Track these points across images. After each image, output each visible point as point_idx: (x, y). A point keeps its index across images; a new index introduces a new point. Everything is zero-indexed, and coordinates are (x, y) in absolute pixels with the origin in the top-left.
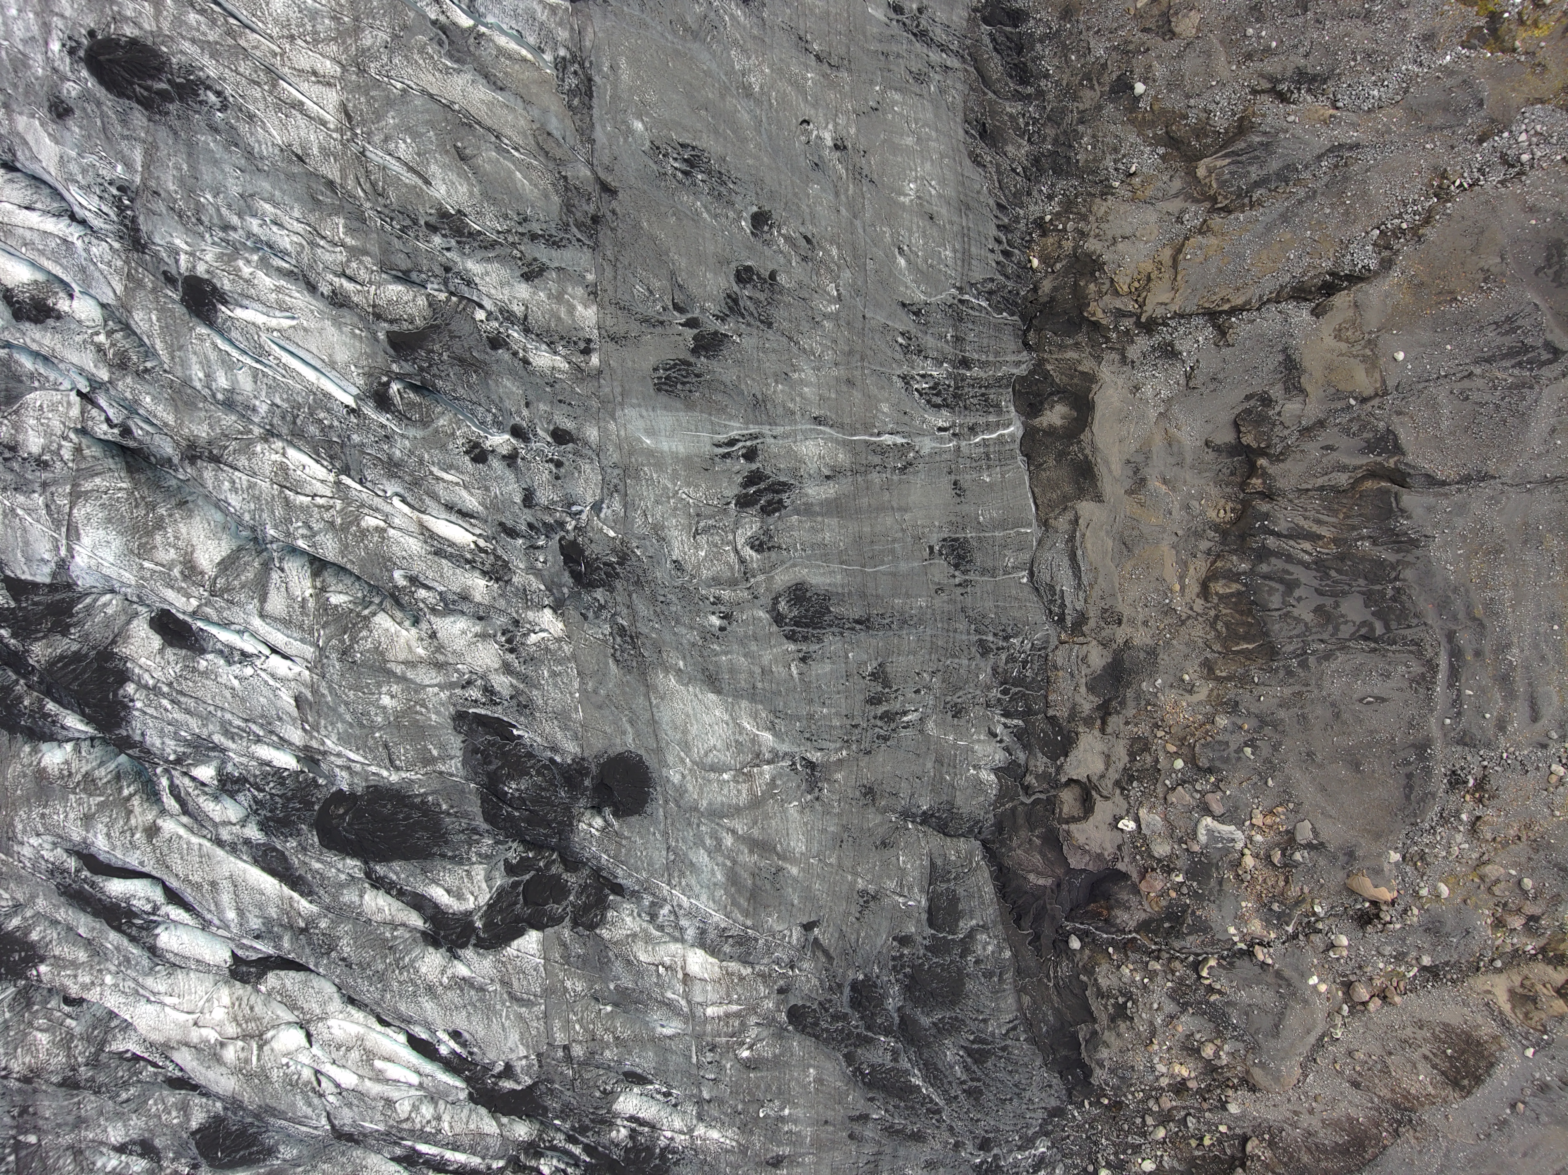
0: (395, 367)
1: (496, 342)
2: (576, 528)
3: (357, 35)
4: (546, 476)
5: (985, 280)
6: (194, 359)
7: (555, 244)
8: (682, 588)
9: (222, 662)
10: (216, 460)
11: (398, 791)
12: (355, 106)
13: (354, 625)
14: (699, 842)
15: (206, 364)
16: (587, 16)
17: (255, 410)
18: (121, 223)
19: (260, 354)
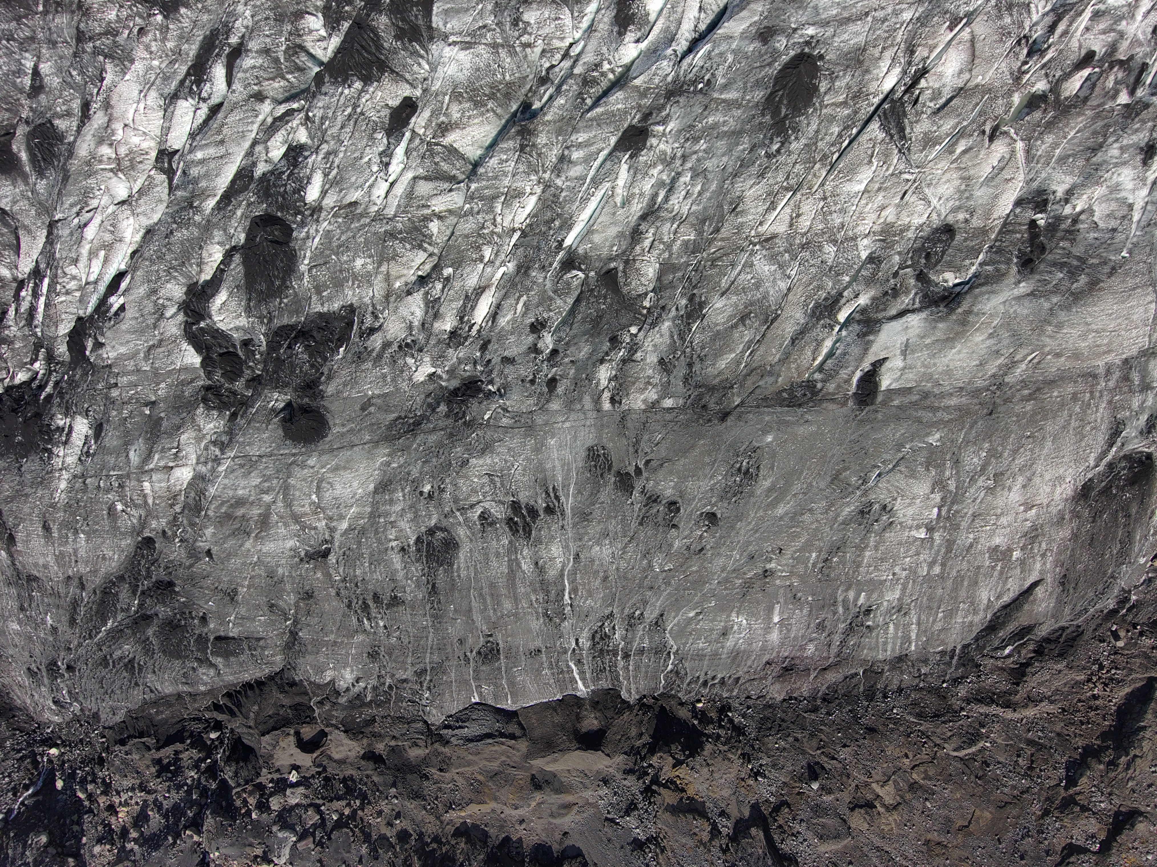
0: (593, 274)
1: (614, 341)
2: (490, 392)
4: (523, 373)
5: (685, 669)
6: (591, 135)
7: (686, 380)
8: (449, 466)
9: (381, 149)
10: (522, 149)
11: (294, 271)
12: (777, 243)
13: (413, 239)
14: (267, 479)
15: (587, 144)
16: (844, 404)
17: (558, 176)
18: (684, 82)
19: (596, 182)
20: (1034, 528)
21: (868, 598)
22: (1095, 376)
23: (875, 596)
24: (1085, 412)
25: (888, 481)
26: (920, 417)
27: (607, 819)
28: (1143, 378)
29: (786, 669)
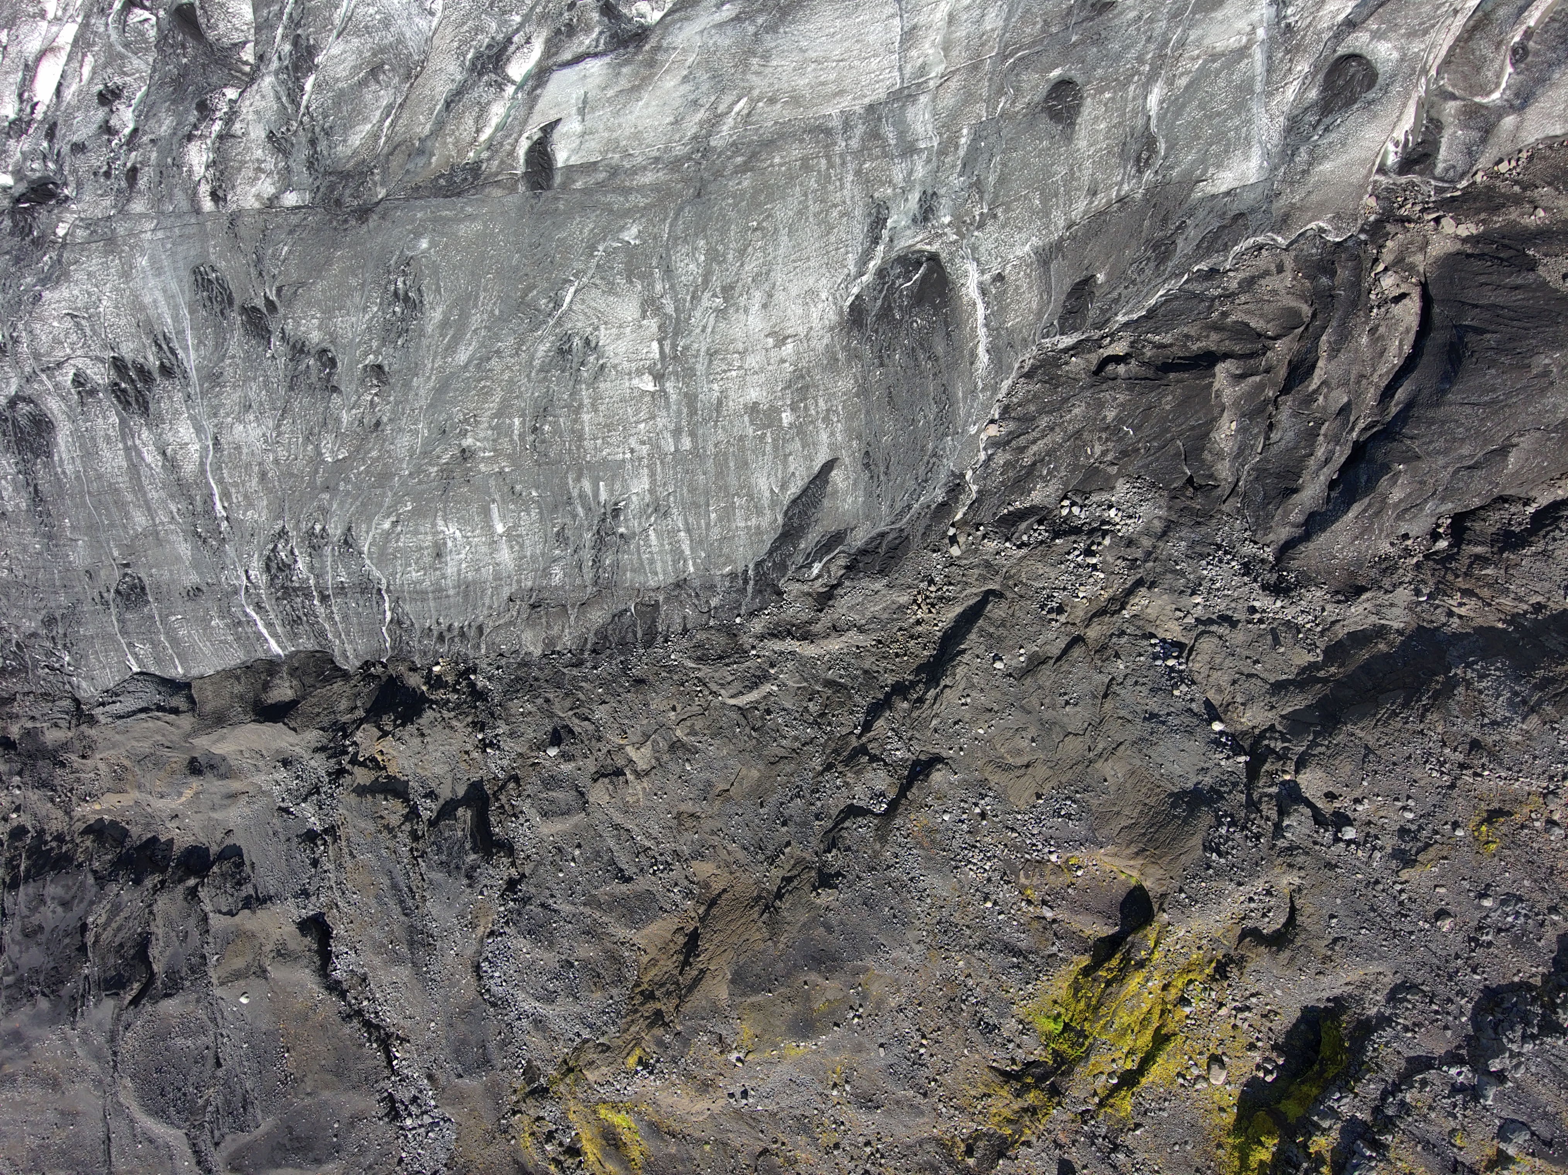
0: (163, 14)
1: (204, 109)
4: (96, 164)
5: (408, 616)
7: (310, 165)
16: (512, 189)
20: (799, 374)
21: (611, 492)
22: (828, 132)
23: (617, 486)
24: (824, 188)
25: (583, 301)
26: (609, 204)
27: (280, 809)
28: (901, 135)
29: (533, 607)
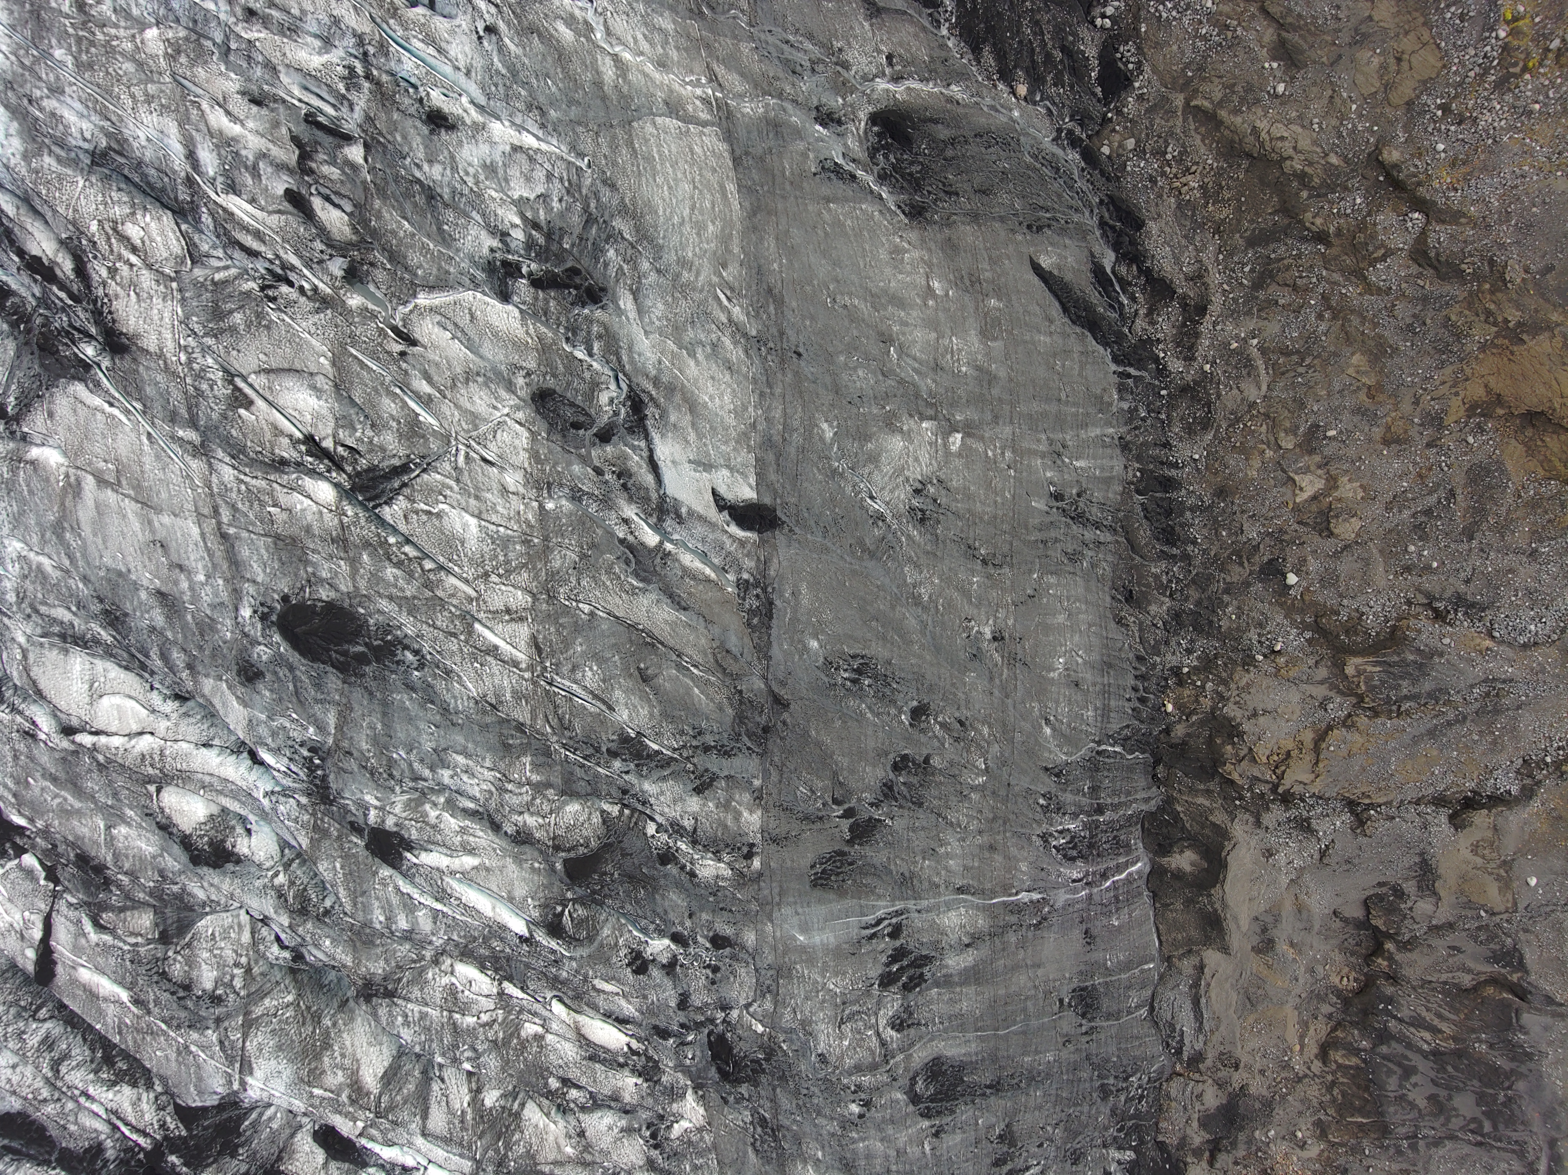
0: (569, 895)
2: (724, 1021)
3: (546, 556)
4: (703, 981)
5: (1122, 729)
6: (376, 904)
7: (726, 753)
8: (825, 1080)
10: (390, 994)
12: (545, 638)
13: (507, 1128)
17: (430, 943)
18: (311, 782)
19: (442, 895)
27: (1321, 859)
29: (1129, 598)
